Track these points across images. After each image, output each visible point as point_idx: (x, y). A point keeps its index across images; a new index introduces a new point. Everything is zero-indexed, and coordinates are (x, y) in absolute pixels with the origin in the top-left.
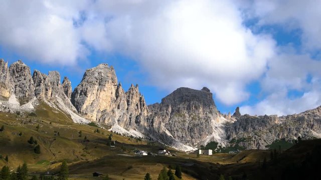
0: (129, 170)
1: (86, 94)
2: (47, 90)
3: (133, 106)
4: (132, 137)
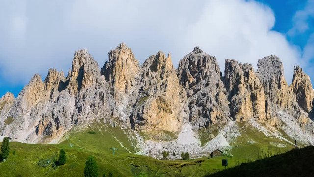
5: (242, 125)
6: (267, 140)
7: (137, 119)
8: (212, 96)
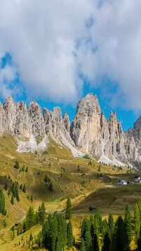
0: (114, 202)
1: (79, 127)
2: (53, 127)
3: (113, 134)
4: (115, 166)
5: (49, 137)
6: (57, 145)
7: (17, 132)
8: (40, 123)
